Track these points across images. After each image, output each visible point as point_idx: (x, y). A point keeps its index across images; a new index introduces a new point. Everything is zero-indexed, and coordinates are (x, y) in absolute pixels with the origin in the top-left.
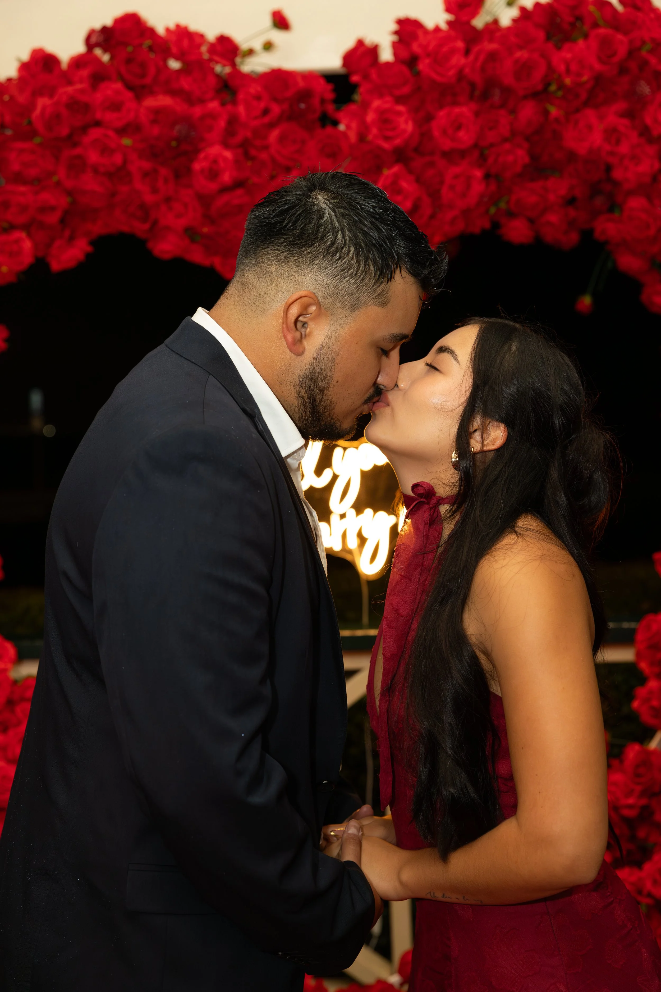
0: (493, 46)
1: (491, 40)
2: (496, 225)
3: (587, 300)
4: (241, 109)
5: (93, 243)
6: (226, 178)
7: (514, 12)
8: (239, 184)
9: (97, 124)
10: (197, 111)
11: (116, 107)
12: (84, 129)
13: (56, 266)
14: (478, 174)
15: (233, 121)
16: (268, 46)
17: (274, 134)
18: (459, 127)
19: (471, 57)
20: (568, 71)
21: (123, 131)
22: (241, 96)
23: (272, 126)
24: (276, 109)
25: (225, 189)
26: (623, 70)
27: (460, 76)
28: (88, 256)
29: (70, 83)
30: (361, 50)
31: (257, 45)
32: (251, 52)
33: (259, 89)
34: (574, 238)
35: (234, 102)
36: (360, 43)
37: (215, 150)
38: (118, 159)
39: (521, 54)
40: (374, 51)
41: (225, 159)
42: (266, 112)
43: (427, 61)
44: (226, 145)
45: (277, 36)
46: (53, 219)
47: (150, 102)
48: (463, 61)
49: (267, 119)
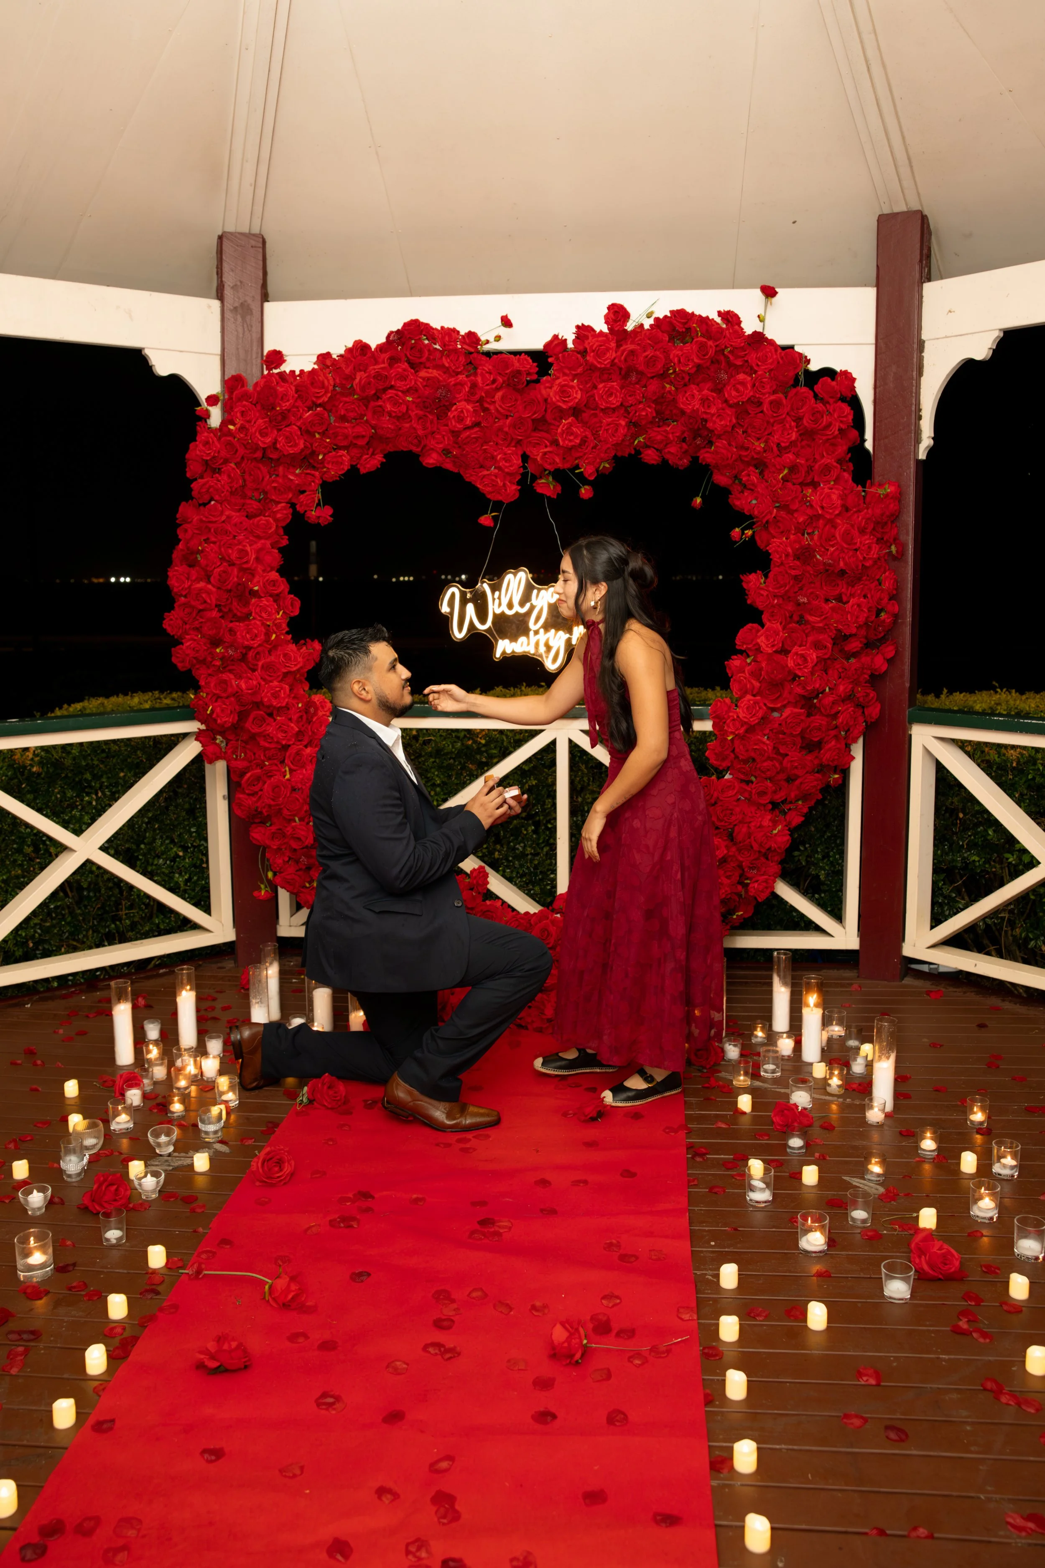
0: (631, 347)
1: (632, 343)
2: (638, 452)
3: (699, 500)
4: (479, 379)
5: (385, 456)
6: (468, 422)
7: (651, 321)
8: (477, 424)
9: (392, 387)
10: (452, 381)
11: (403, 377)
12: (385, 390)
13: (363, 471)
14: (623, 423)
15: (474, 385)
16: (498, 338)
17: (499, 394)
18: (611, 395)
19: (619, 353)
20: (679, 361)
21: (407, 392)
22: (479, 371)
23: (497, 389)
24: (500, 380)
25: (468, 428)
26: (714, 361)
27: (613, 363)
28: (382, 464)
29: (377, 363)
30: (556, 342)
31: (492, 339)
32: (488, 342)
33: (490, 367)
34: (685, 462)
35: (475, 374)
36: (556, 337)
37: (462, 405)
38: (404, 408)
39: (649, 353)
40: (565, 341)
41: (468, 411)
42: (494, 381)
43: (592, 354)
44: (468, 401)
45: (503, 331)
46: (361, 442)
47: (423, 374)
48: (614, 355)
49: (494, 386)
